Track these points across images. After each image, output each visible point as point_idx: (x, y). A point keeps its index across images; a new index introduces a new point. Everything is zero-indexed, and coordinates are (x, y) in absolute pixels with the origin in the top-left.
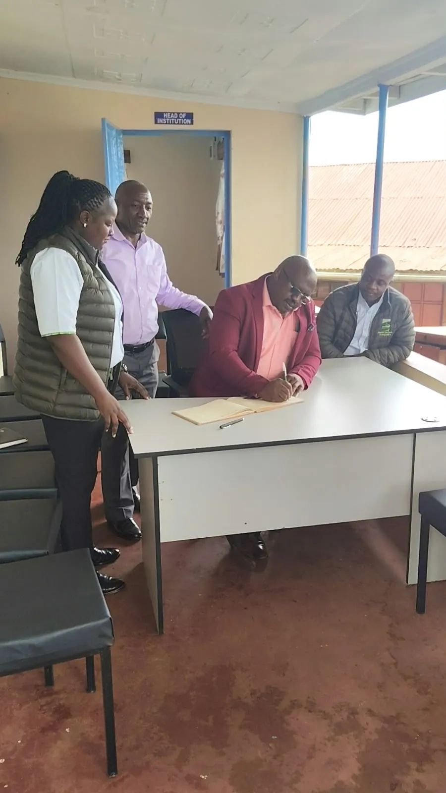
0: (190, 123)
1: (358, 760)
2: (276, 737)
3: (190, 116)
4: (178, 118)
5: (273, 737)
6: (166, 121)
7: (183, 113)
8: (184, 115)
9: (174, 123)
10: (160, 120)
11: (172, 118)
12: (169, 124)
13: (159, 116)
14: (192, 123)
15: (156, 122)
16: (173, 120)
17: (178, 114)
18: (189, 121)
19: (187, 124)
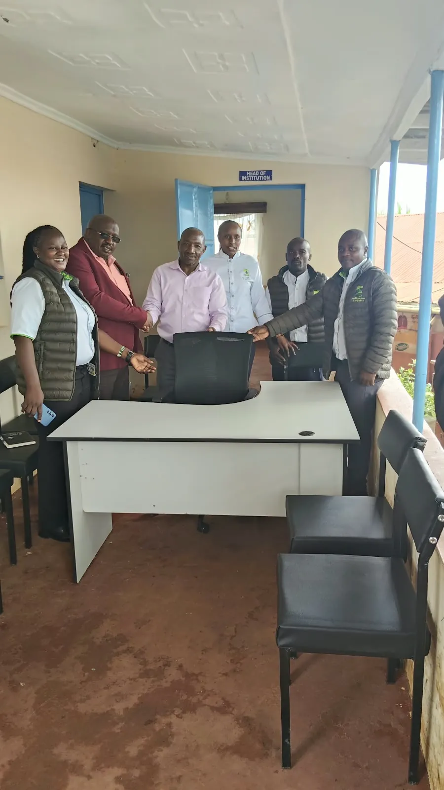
0: (269, 179)
1: (139, 698)
2: (94, 669)
3: (269, 173)
4: (259, 175)
5: (92, 669)
6: (249, 178)
7: (263, 171)
8: (264, 173)
9: (256, 180)
10: (244, 178)
11: (254, 175)
12: (251, 180)
13: (243, 174)
14: (271, 179)
15: (241, 180)
16: (255, 177)
17: (259, 171)
18: (269, 177)
19: (266, 180)
